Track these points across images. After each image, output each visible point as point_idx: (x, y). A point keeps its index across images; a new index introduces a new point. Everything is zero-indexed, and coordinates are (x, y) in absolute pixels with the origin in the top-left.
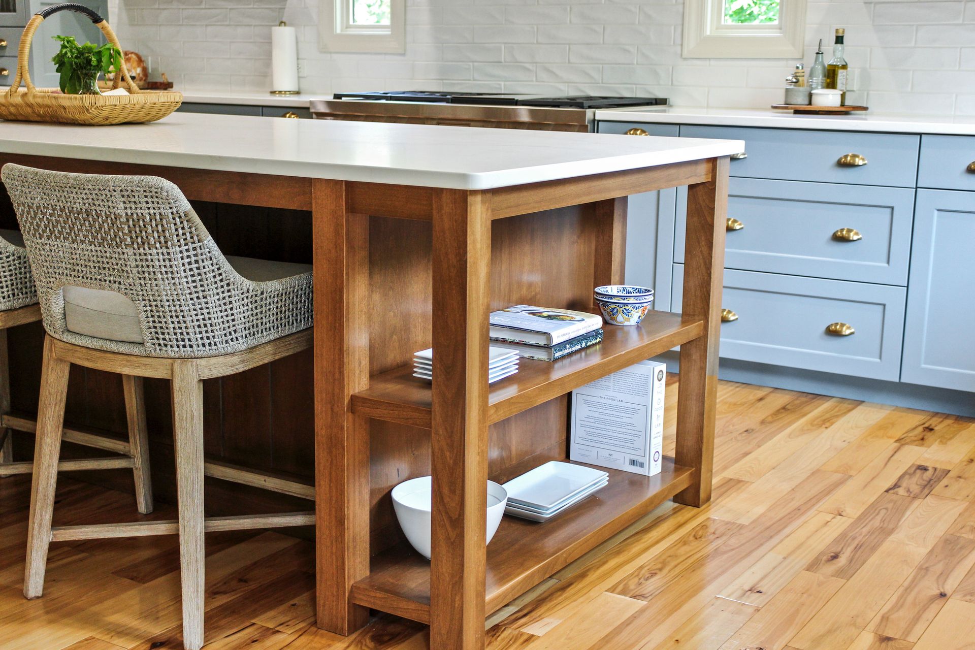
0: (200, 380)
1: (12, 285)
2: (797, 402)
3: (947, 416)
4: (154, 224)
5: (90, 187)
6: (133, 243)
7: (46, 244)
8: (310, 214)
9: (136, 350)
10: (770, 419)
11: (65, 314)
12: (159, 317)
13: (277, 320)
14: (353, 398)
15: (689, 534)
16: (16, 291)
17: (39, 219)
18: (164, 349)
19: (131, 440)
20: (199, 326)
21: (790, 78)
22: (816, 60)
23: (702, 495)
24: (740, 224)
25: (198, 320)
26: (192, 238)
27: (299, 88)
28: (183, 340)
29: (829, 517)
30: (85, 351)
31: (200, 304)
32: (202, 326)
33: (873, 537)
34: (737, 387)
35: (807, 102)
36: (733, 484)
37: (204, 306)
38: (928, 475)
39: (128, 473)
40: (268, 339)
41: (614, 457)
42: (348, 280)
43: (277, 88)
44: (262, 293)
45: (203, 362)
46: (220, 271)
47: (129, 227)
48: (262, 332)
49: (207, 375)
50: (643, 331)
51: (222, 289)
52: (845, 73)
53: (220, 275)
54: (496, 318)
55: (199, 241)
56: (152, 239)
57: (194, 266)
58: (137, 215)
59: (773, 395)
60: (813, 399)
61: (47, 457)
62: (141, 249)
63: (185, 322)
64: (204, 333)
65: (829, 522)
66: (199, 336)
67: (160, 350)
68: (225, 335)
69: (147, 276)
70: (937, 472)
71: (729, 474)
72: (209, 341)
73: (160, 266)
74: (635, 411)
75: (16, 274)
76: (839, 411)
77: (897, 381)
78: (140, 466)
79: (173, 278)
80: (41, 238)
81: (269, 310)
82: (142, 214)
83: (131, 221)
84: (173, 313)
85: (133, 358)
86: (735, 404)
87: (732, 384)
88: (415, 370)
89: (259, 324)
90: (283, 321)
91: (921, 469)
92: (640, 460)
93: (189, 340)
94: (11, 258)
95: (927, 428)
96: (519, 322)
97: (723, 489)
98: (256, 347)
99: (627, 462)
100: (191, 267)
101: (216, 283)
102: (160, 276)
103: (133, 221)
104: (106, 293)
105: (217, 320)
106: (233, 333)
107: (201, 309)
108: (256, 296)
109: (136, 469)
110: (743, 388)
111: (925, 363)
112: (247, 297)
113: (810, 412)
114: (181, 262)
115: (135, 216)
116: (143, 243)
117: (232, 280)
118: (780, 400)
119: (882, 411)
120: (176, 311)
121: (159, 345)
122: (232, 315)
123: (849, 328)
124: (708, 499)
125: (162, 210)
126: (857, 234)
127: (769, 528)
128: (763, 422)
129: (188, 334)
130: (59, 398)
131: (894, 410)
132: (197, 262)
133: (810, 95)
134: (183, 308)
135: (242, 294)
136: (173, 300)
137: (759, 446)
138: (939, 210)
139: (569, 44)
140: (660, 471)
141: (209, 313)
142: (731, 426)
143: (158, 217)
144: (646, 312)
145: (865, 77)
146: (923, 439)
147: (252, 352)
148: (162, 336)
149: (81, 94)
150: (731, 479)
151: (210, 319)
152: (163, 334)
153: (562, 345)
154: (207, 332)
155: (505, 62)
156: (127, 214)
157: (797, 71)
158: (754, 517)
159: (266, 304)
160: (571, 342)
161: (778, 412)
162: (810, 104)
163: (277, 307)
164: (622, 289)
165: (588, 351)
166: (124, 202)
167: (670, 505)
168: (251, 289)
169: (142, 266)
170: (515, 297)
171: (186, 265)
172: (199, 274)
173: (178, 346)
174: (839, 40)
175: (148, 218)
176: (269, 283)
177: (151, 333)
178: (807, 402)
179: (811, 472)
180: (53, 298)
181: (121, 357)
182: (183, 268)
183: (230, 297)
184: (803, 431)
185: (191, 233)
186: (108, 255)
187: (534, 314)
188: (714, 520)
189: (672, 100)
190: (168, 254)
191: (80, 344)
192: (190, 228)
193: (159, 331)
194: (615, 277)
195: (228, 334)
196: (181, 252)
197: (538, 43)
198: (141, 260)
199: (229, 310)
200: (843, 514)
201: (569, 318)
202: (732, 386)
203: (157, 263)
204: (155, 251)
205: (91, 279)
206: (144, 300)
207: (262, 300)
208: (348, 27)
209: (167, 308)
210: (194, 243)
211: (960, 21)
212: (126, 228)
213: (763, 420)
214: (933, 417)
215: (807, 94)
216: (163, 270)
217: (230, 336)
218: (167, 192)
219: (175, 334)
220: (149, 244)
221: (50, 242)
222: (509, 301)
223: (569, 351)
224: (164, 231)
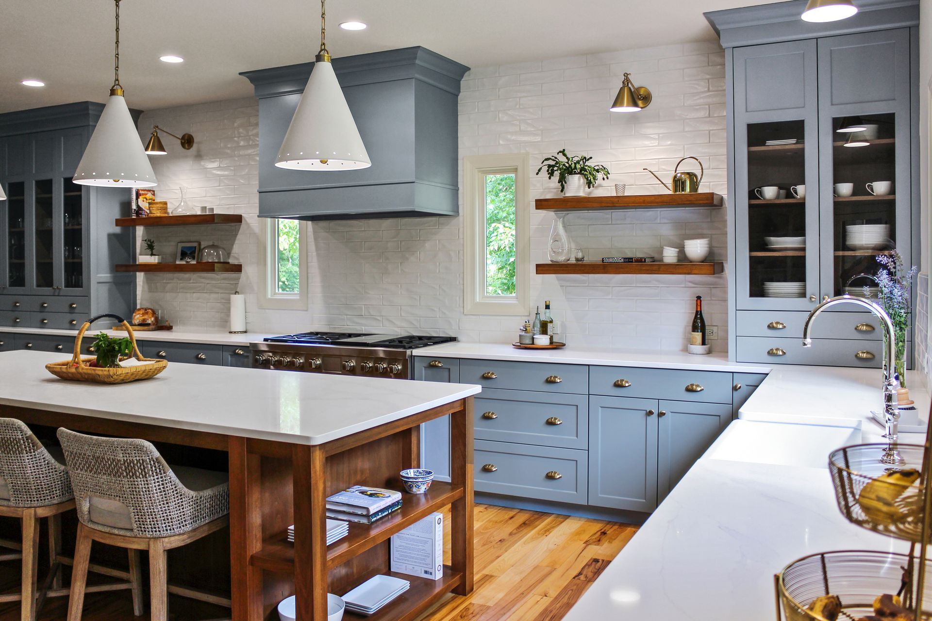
0: (165, 550)
1: (62, 489)
2: (532, 518)
3: (615, 523)
4: (139, 465)
5: (104, 445)
6: (127, 475)
7: (80, 473)
8: (227, 453)
9: (128, 534)
10: (515, 531)
11: (89, 512)
12: (141, 515)
13: (210, 511)
14: (252, 557)
15: (457, 615)
16: (64, 492)
17: (77, 460)
18: (144, 533)
19: (131, 571)
20: (164, 520)
21: (522, 328)
22: (536, 317)
23: (467, 588)
24: (495, 415)
25: (163, 517)
26: (160, 471)
27: (246, 330)
28: (155, 528)
29: (539, 598)
30: (100, 533)
31: (164, 507)
32: (166, 519)
33: (562, 609)
34: (499, 510)
35: (531, 343)
36: (487, 578)
37: (167, 508)
38: (599, 564)
39: (129, 591)
40: (205, 523)
41: (415, 569)
42: (248, 491)
43: (233, 330)
44: (201, 498)
45: (166, 540)
46: (176, 488)
47: (125, 466)
48: (201, 519)
49: (169, 546)
50: (429, 497)
51: (178, 498)
52: (551, 325)
53: (176, 490)
54: (340, 497)
55: (164, 473)
56: (138, 473)
57: (161, 487)
58: (130, 460)
59: (519, 514)
60: (542, 515)
61: (78, 594)
62: (132, 479)
63: (156, 518)
64: (167, 523)
65: (538, 601)
66: (164, 525)
67: (142, 534)
68: (179, 524)
69: (135, 493)
70: (604, 562)
71: (486, 572)
72: (169, 528)
73: (142, 488)
74: (426, 542)
75: (65, 482)
76: (555, 523)
77: (587, 504)
78: (136, 587)
79: (149, 494)
80: (77, 470)
81: (205, 506)
82: (132, 459)
83: (126, 464)
84: (150, 513)
85: (127, 538)
86: (496, 522)
87: (497, 507)
88: (289, 537)
89: (199, 515)
90: (214, 511)
91: (595, 562)
92: (430, 570)
93: (159, 528)
94: (62, 473)
95: (602, 532)
96: (352, 500)
97: (481, 583)
98: (197, 528)
99: (423, 572)
100: (159, 487)
101: (174, 495)
102: (142, 493)
103: (128, 463)
104: (112, 501)
105: (174, 516)
106: (184, 522)
107: (165, 510)
108: (197, 500)
109: (134, 589)
110: (503, 510)
111: (601, 494)
112: (192, 501)
113: (538, 525)
114: (154, 485)
115: (128, 461)
116: (133, 475)
117: (183, 492)
118: (522, 517)
119: (580, 522)
120: (151, 512)
121: (142, 531)
122: (183, 512)
123: (558, 475)
124: (472, 589)
125: (143, 457)
126: (559, 421)
127: (504, 607)
128: (511, 534)
129: (158, 524)
130: (85, 559)
131: (586, 521)
132: (163, 484)
133: (533, 339)
134: (155, 510)
135: (189, 499)
136: (149, 506)
137: (506, 551)
138: (601, 407)
139: (400, 306)
140: (442, 576)
141: (170, 512)
142: (492, 538)
143: (141, 461)
144: (429, 485)
145: (563, 326)
146: (599, 541)
147: (195, 531)
148: (143, 526)
149: (108, 367)
150: (487, 575)
151: (170, 515)
152: (144, 525)
153: (376, 513)
154: (168, 523)
155: (365, 315)
156: (124, 460)
157: (526, 324)
158: (497, 601)
159: (203, 504)
160: (382, 511)
161: (520, 526)
162: (533, 343)
163: (210, 504)
164: (416, 471)
165: (393, 514)
166: (123, 453)
167: (450, 595)
168: (194, 496)
169: (132, 488)
170: (353, 482)
171: (157, 486)
172: (164, 491)
173: (152, 531)
174: (547, 307)
175: (136, 462)
176: (205, 491)
177: (137, 524)
178: (538, 518)
179: (533, 567)
180: (83, 503)
181: (120, 537)
182: (155, 488)
183: (182, 502)
184: (533, 539)
185: (159, 469)
186: (113, 481)
187: (362, 493)
188: (473, 604)
189: (460, 338)
190: (147, 481)
191: (98, 529)
192: (159, 466)
193: (141, 523)
194: (414, 463)
195: (181, 523)
196: (154, 480)
197: (383, 305)
198: (132, 484)
199: (181, 510)
200: (547, 595)
201: (382, 496)
202: (496, 509)
203: (140, 486)
204: (139, 479)
205: (104, 494)
206: (133, 506)
207: (200, 502)
208: (275, 294)
209: (146, 511)
210: (161, 474)
211: (610, 297)
212: (124, 467)
213: (511, 532)
214: (607, 524)
215: (531, 337)
216: (144, 489)
217: (181, 524)
218: (146, 448)
219: (151, 525)
220: (136, 476)
221: (82, 472)
222: (349, 483)
223: (380, 516)
224: (144, 469)
